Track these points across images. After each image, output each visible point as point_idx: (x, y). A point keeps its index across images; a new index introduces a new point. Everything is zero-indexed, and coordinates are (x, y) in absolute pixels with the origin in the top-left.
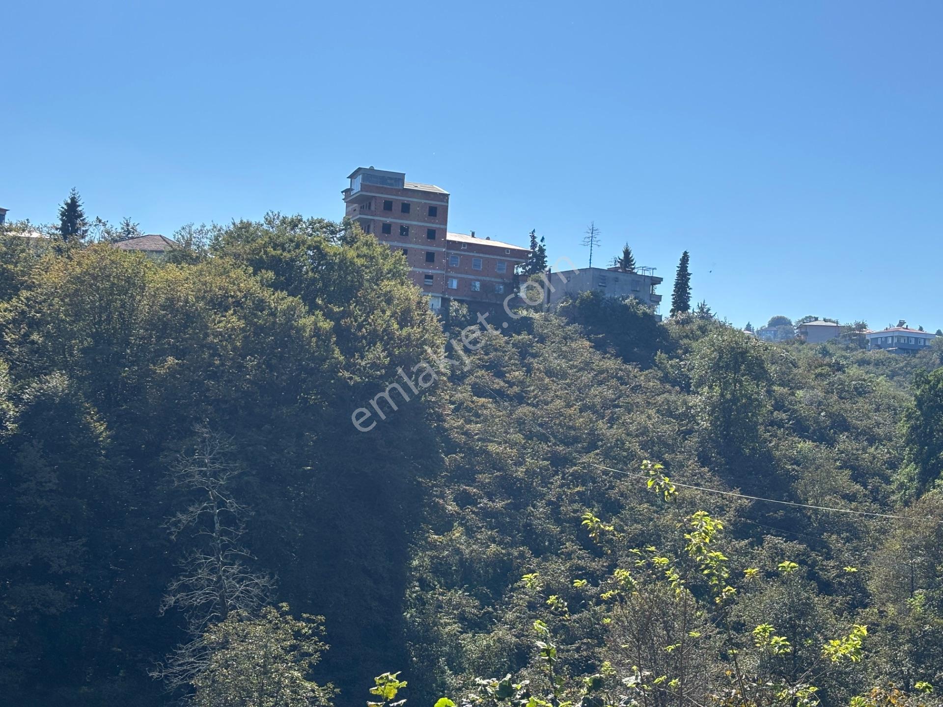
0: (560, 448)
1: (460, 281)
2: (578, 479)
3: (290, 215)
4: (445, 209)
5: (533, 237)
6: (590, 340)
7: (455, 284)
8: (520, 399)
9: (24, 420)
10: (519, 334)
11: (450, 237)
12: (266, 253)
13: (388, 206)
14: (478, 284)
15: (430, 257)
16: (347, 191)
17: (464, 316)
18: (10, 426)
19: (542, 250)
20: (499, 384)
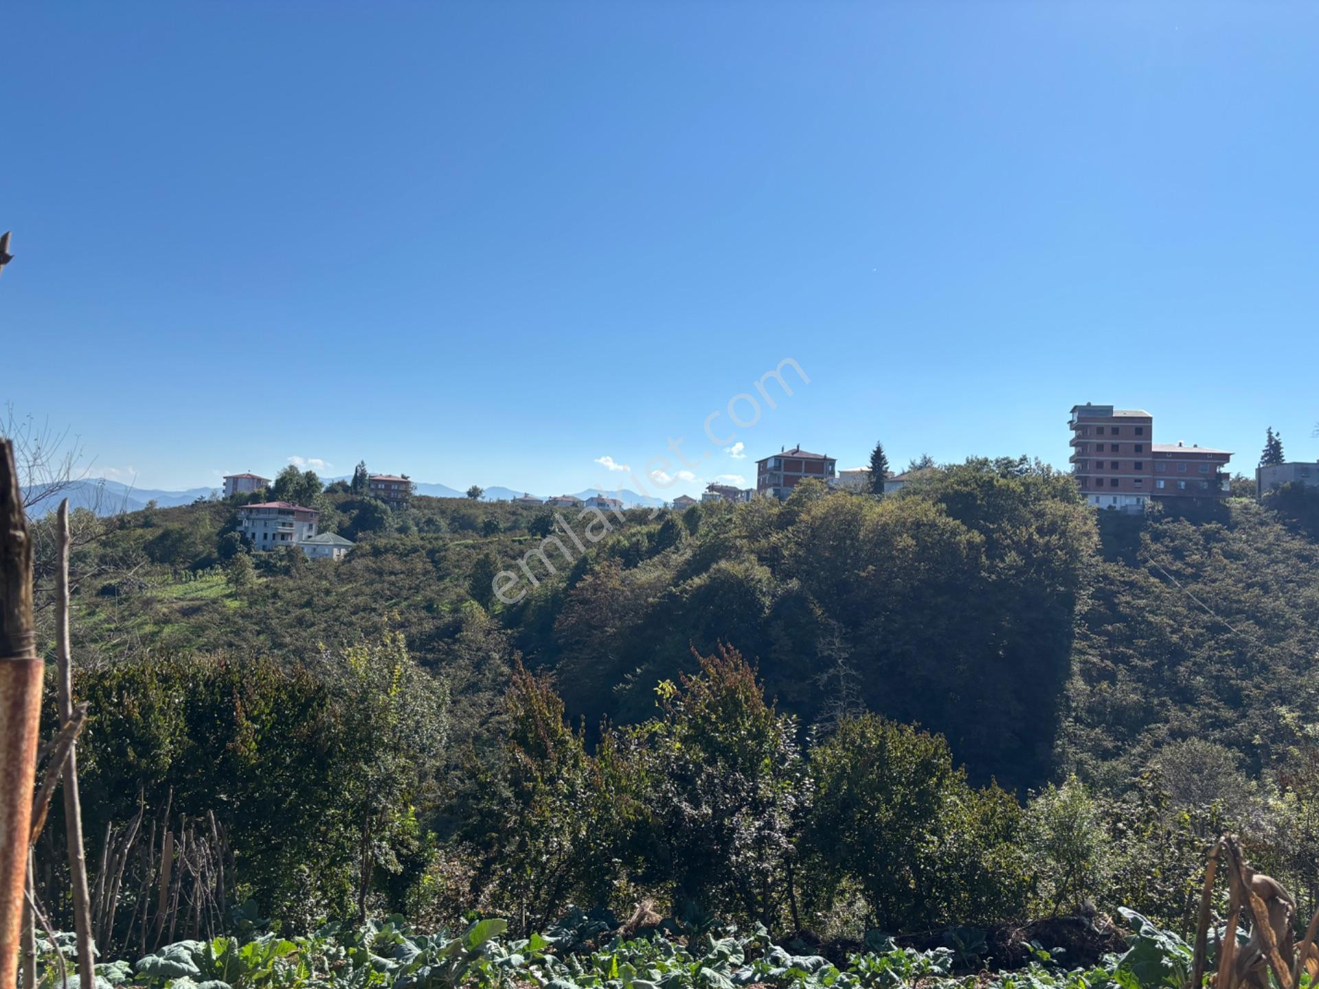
0: (1219, 619)
1: (1166, 481)
2: (1230, 643)
3: (981, 457)
4: (1150, 429)
5: (1270, 433)
6: (1284, 524)
7: (1162, 484)
8: (1195, 577)
9: (776, 608)
10: (1209, 523)
11: (1154, 449)
12: (953, 488)
13: (1100, 431)
14: (1183, 484)
15: (1138, 466)
16: (1071, 422)
17: (1159, 511)
18: (767, 611)
19: (1278, 443)
20: (1178, 565)
